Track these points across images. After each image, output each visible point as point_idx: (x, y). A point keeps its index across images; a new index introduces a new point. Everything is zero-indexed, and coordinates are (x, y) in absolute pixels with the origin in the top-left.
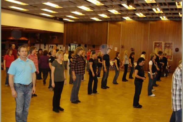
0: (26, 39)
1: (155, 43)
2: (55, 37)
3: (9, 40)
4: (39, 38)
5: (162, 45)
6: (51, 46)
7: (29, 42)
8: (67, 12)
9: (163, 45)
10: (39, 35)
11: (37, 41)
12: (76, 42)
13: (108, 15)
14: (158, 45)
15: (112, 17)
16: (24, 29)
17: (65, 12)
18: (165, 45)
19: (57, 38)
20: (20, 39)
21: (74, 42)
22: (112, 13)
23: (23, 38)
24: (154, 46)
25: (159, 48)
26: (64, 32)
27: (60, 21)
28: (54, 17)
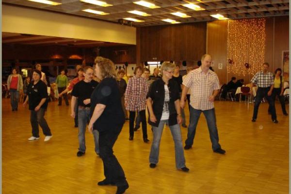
0: (79, 58)
1: (285, 54)
2: (124, 53)
3: (52, 60)
6: (118, 67)
7: (84, 62)
8: (123, 12)
10: (98, 50)
12: (156, 59)
13: (188, 13)
15: (195, 16)
17: (120, 12)
19: (126, 54)
20: (71, 58)
23: (73, 57)
24: (282, 58)
26: (137, 43)
27: (130, 26)
28: (119, 20)
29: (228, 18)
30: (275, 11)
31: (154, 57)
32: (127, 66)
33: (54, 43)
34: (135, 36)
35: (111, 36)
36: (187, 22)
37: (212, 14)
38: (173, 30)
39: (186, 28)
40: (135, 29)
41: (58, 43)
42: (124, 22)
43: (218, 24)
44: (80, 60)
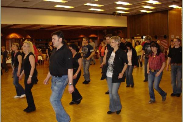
2: (120, 32)
3: (80, 38)
7: (98, 38)
10: (106, 31)
12: (139, 35)
15: (159, 7)
16: (90, 27)
20: (90, 36)
21: (137, 35)
26: (128, 26)
27: (121, 16)
28: (113, 13)
31: (138, 34)
33: (79, 29)
34: (126, 21)
35: (110, 23)
36: (156, 11)
37: (169, 5)
38: (148, 16)
39: (156, 15)
41: (82, 28)
42: (116, 14)
43: (175, 11)
44: (96, 37)
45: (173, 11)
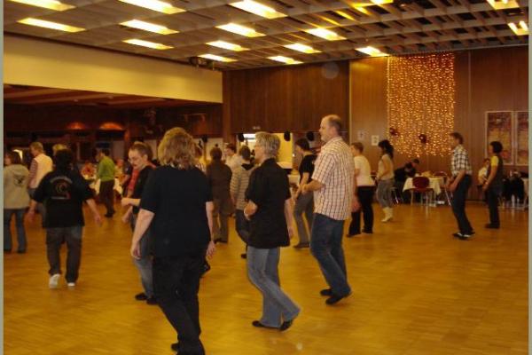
0: (118, 128)
1: (491, 117)
2: (201, 119)
3: (70, 132)
4: (153, 122)
5: (510, 120)
7: (127, 135)
8: (198, 43)
9: (512, 122)
11: (149, 129)
12: (258, 128)
13: (315, 46)
14: (498, 121)
15: (328, 50)
18: (519, 119)
19: (203, 118)
20: (102, 127)
21: (255, 128)
22: (320, 38)
23: (108, 126)
24: (486, 124)
25: (502, 129)
26: (224, 100)
27: (211, 68)
28: (191, 59)
29: (388, 53)
30: (471, 41)
31: (256, 126)
32: (205, 141)
33: (73, 101)
34: (219, 87)
35: (176, 88)
36: (313, 61)
37: (358, 47)
38: (288, 73)
39: (312, 72)
40: (219, 75)
41: (81, 101)
42: (200, 62)
43: (369, 64)
44: (119, 131)
45: (365, 63)
